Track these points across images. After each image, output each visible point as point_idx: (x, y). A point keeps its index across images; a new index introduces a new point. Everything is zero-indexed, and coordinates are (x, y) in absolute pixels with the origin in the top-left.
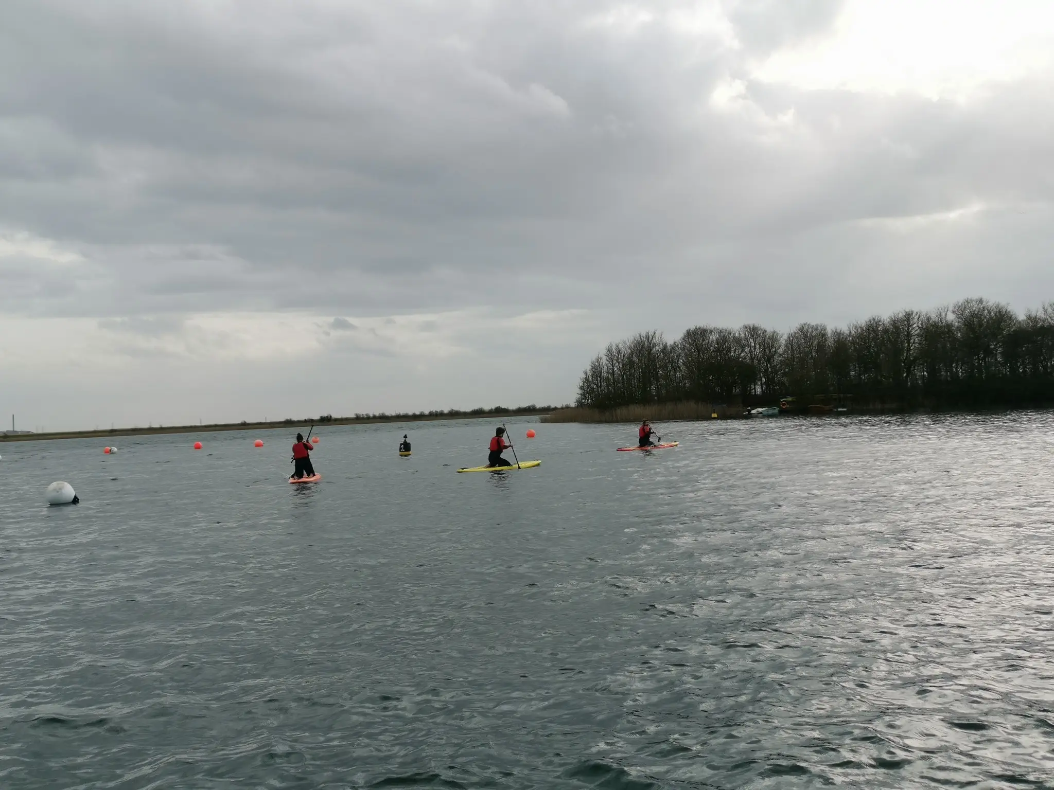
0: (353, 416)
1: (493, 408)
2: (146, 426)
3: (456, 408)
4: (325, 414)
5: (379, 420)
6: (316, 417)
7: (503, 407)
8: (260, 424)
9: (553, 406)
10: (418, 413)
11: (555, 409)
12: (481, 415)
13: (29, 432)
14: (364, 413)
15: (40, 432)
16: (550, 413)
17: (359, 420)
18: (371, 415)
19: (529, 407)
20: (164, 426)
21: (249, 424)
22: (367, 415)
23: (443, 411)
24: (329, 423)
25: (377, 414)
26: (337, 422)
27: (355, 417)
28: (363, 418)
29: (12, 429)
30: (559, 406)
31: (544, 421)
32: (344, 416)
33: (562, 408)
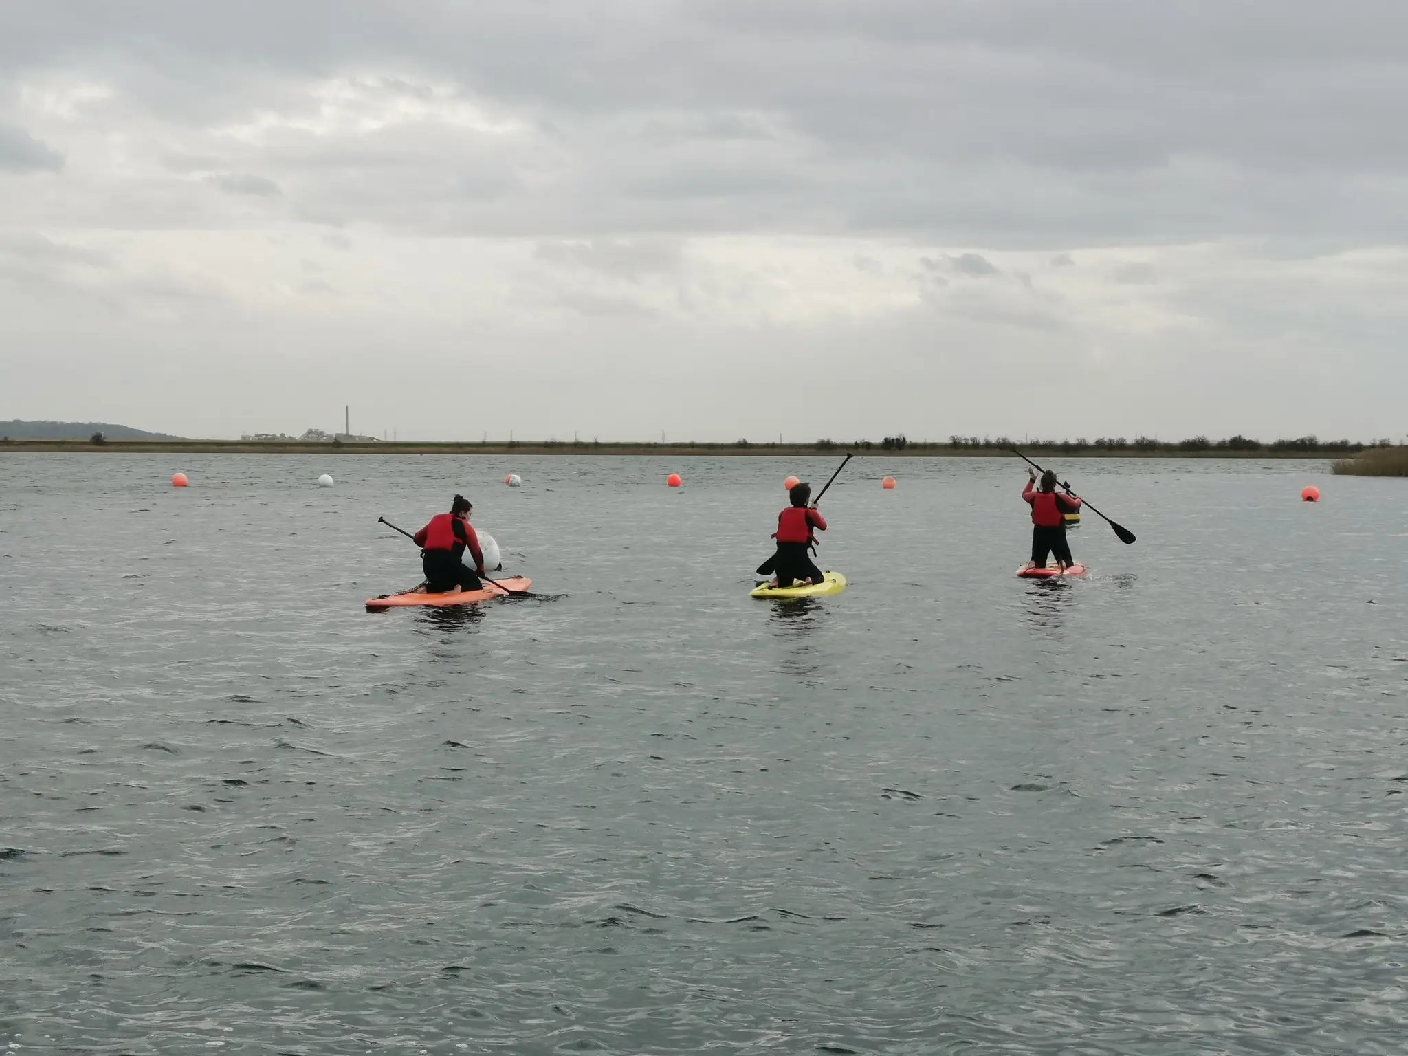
0: (946, 440)
1: (1228, 439)
2: (569, 439)
3: (1150, 436)
4: (893, 435)
5: (997, 450)
6: (877, 439)
7: (1248, 439)
8: (773, 446)
9: (1353, 441)
10: (1073, 441)
11: (1359, 448)
12: (1202, 452)
13: (373, 438)
14: (968, 437)
15: (390, 439)
16: (1353, 455)
17: (957, 448)
18: (982, 442)
19: (1303, 441)
20: (602, 440)
21: (752, 446)
22: (973, 440)
23: (1123, 440)
24: (901, 452)
25: (993, 440)
26: (915, 451)
27: (951, 442)
28: (966, 447)
29: (344, 432)
30: (1366, 442)
31: (1340, 471)
32: (930, 441)
33: (1373, 446)
